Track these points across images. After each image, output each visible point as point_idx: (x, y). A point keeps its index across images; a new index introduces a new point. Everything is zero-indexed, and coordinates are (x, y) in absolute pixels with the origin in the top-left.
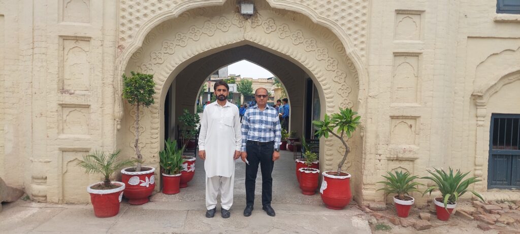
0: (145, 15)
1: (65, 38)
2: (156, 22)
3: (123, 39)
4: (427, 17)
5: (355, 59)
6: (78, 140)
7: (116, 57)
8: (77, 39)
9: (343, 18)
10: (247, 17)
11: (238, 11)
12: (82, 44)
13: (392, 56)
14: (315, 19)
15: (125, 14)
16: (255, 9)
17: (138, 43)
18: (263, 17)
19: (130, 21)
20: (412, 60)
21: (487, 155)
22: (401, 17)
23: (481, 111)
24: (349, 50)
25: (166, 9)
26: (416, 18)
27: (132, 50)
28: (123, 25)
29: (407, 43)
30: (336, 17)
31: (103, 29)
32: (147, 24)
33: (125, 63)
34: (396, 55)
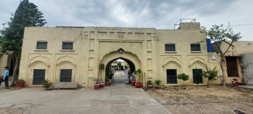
0: (103, 54)
1: (89, 58)
2: (105, 55)
3: (99, 58)
4: (152, 52)
5: (141, 60)
6: (91, 76)
7: (98, 61)
8: (91, 58)
9: (138, 53)
10: (121, 53)
11: (119, 52)
12: (93, 59)
13: (147, 59)
14: (133, 53)
15: (100, 53)
16: (122, 52)
17: (102, 58)
18: (123, 53)
19: (101, 55)
20: (150, 60)
21: (166, 77)
22: (148, 53)
23: (164, 69)
24: (139, 58)
25: (107, 52)
26: (151, 53)
28: (99, 55)
29: (150, 57)
30: (137, 53)
31: (96, 56)
32: (103, 55)
33: (99, 62)
34: (148, 59)
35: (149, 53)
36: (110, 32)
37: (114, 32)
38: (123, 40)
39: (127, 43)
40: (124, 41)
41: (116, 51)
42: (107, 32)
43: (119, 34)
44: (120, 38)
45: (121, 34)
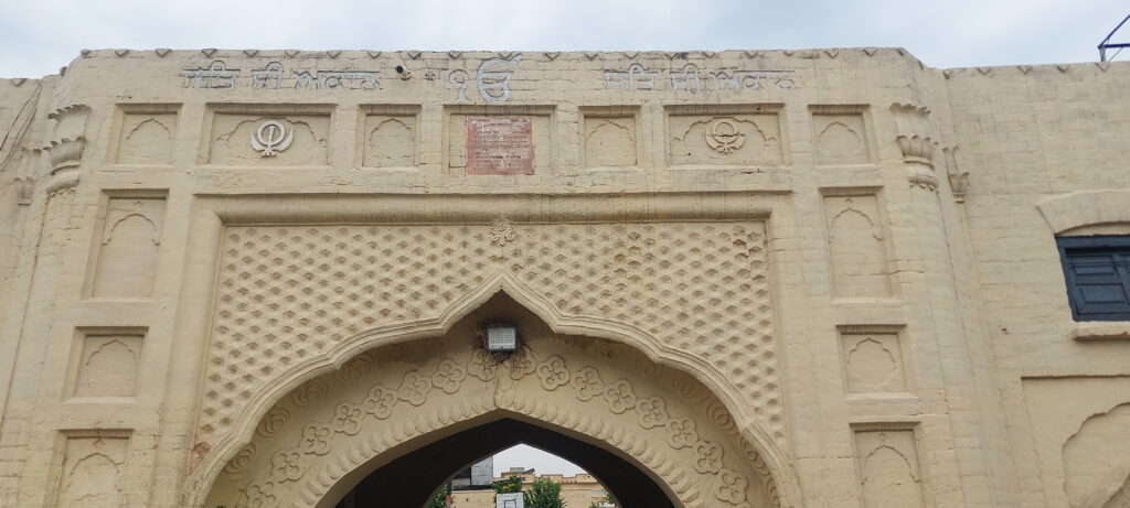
0: (266, 370)
1: (71, 435)
2: (290, 383)
3: (208, 428)
5: (761, 443)
7: (185, 471)
8: (98, 434)
10: (502, 356)
11: (481, 344)
12: (111, 448)
13: (847, 433)
14: (656, 354)
15: (221, 370)
16: (520, 340)
17: (242, 433)
18: (536, 359)
19: (231, 386)
20: (900, 441)
22: (852, 341)
24: (744, 421)
25: (316, 353)
26: (888, 342)
27: (227, 452)
28: (213, 395)
29: (883, 398)
30: (704, 348)
31: (162, 409)
32: (267, 391)
33: (205, 486)
34: (859, 429)
35: (869, 354)
36: (370, 110)
37: (413, 110)
38: (529, 196)
39: (571, 229)
40: (537, 207)
41: (442, 327)
42: (323, 112)
43: (473, 132)
44: (492, 169)
45: (503, 128)
